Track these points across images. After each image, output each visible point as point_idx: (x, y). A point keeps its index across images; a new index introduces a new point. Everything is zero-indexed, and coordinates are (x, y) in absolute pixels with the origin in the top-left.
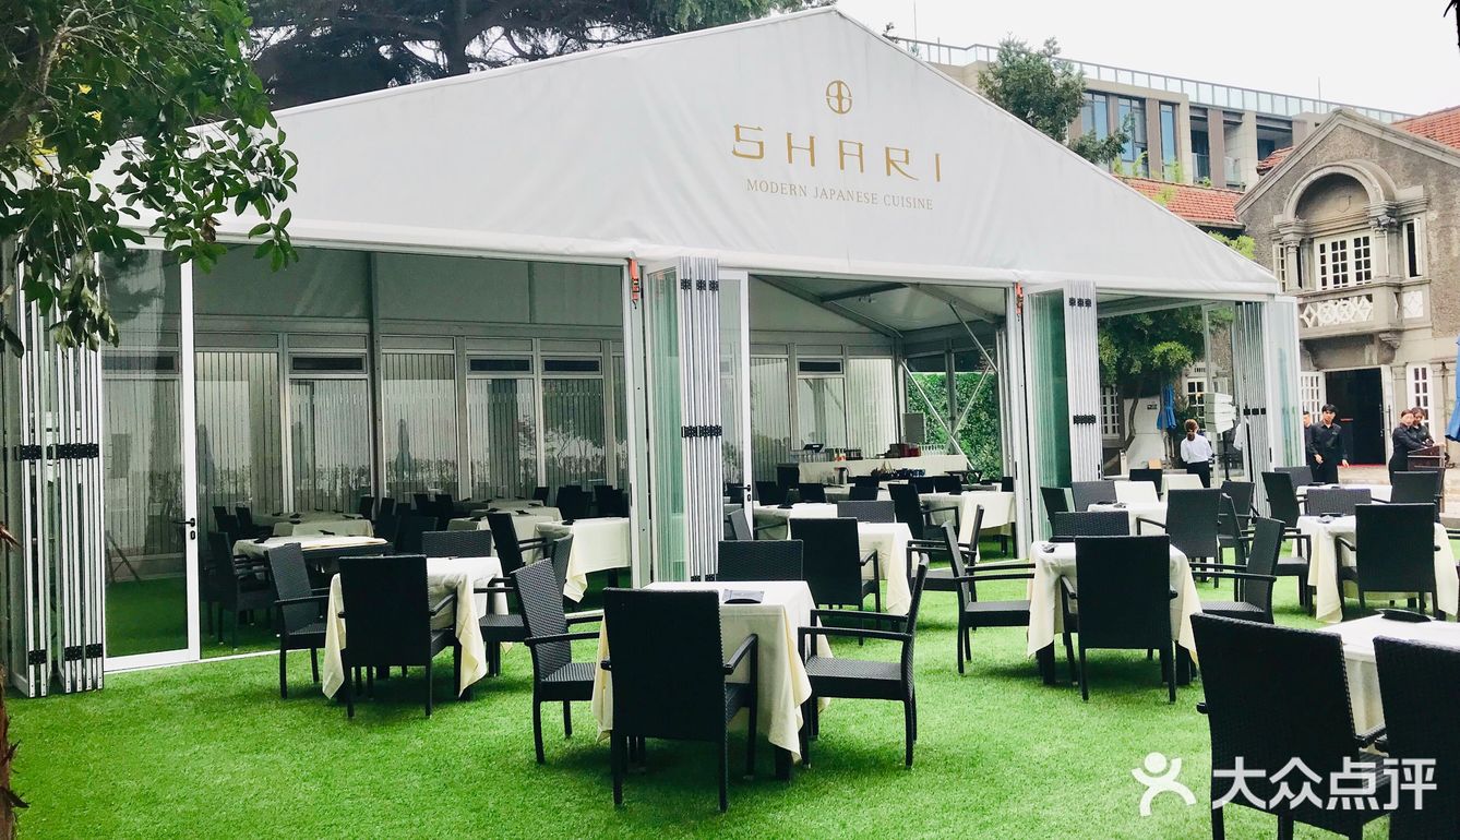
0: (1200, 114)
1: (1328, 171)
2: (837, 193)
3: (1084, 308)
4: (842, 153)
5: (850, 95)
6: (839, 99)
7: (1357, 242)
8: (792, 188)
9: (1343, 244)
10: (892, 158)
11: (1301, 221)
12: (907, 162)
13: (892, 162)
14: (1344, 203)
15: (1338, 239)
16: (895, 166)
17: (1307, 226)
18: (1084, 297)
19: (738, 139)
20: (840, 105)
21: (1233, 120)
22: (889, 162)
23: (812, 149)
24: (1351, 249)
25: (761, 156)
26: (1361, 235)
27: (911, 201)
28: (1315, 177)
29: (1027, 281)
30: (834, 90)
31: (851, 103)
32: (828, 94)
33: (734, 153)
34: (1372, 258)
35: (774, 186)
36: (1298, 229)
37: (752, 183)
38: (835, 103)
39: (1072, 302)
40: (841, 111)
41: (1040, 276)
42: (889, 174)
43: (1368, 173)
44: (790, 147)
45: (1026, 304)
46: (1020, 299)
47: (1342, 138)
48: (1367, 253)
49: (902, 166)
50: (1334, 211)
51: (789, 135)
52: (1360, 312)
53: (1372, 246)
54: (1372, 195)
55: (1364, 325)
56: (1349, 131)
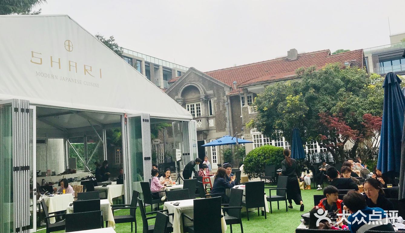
0: (148, 65)
1: (190, 84)
2: (68, 80)
3: (147, 122)
4: (70, 66)
5: (72, 46)
6: (69, 46)
7: (197, 105)
8: (53, 76)
9: (193, 105)
10: (86, 69)
11: (183, 98)
12: (91, 71)
13: (86, 70)
14: (193, 94)
15: (192, 104)
16: (87, 71)
17: (184, 100)
18: (147, 119)
19: (33, 56)
20: (69, 48)
21: (157, 67)
22: (85, 70)
23: (59, 63)
24: (195, 107)
25: (41, 64)
26: (198, 103)
27: (93, 84)
28: (186, 86)
29: (128, 113)
30: (67, 43)
31: (73, 47)
32: (65, 44)
33: (31, 61)
34: (201, 109)
35: (46, 75)
36: (182, 101)
37: (38, 73)
38: (67, 47)
39: (144, 120)
40: (69, 51)
41: (133, 111)
42: (85, 74)
43: (200, 86)
44: (52, 61)
45: (128, 120)
46: (126, 119)
47: (192, 76)
48: (200, 108)
49: (90, 72)
50: (191, 96)
51: (51, 57)
52: (199, 125)
53: (201, 106)
54: (201, 92)
55: (200, 128)
56: (194, 74)
